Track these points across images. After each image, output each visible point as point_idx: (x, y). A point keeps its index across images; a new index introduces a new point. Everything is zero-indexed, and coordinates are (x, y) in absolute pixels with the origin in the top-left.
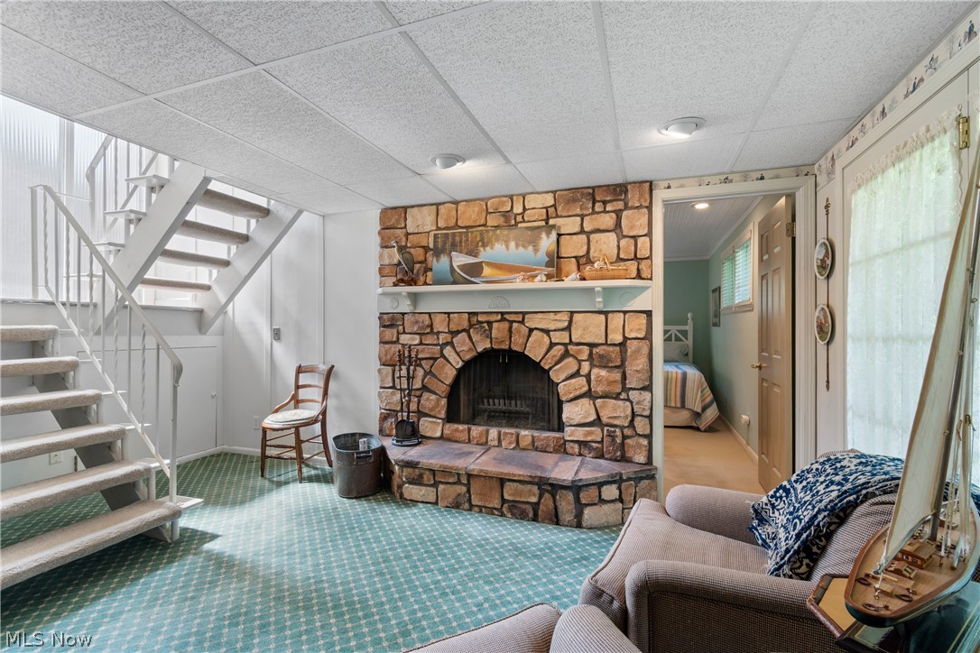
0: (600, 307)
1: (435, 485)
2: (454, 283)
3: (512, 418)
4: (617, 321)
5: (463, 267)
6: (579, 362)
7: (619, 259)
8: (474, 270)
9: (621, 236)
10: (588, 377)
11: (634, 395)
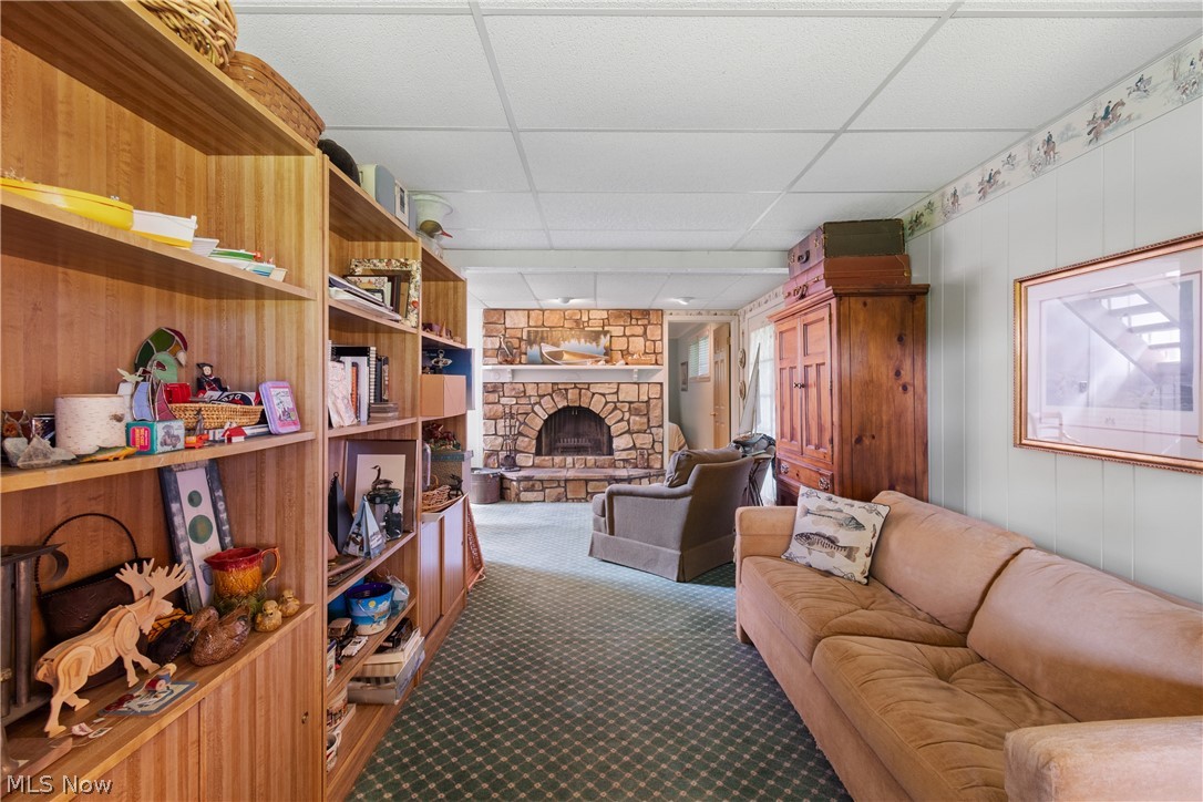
0: (635, 380)
1: (543, 490)
2: (543, 363)
3: (578, 450)
4: (644, 388)
5: (549, 354)
6: (623, 412)
7: (645, 353)
8: (557, 356)
9: (646, 340)
10: (628, 421)
11: (654, 430)
